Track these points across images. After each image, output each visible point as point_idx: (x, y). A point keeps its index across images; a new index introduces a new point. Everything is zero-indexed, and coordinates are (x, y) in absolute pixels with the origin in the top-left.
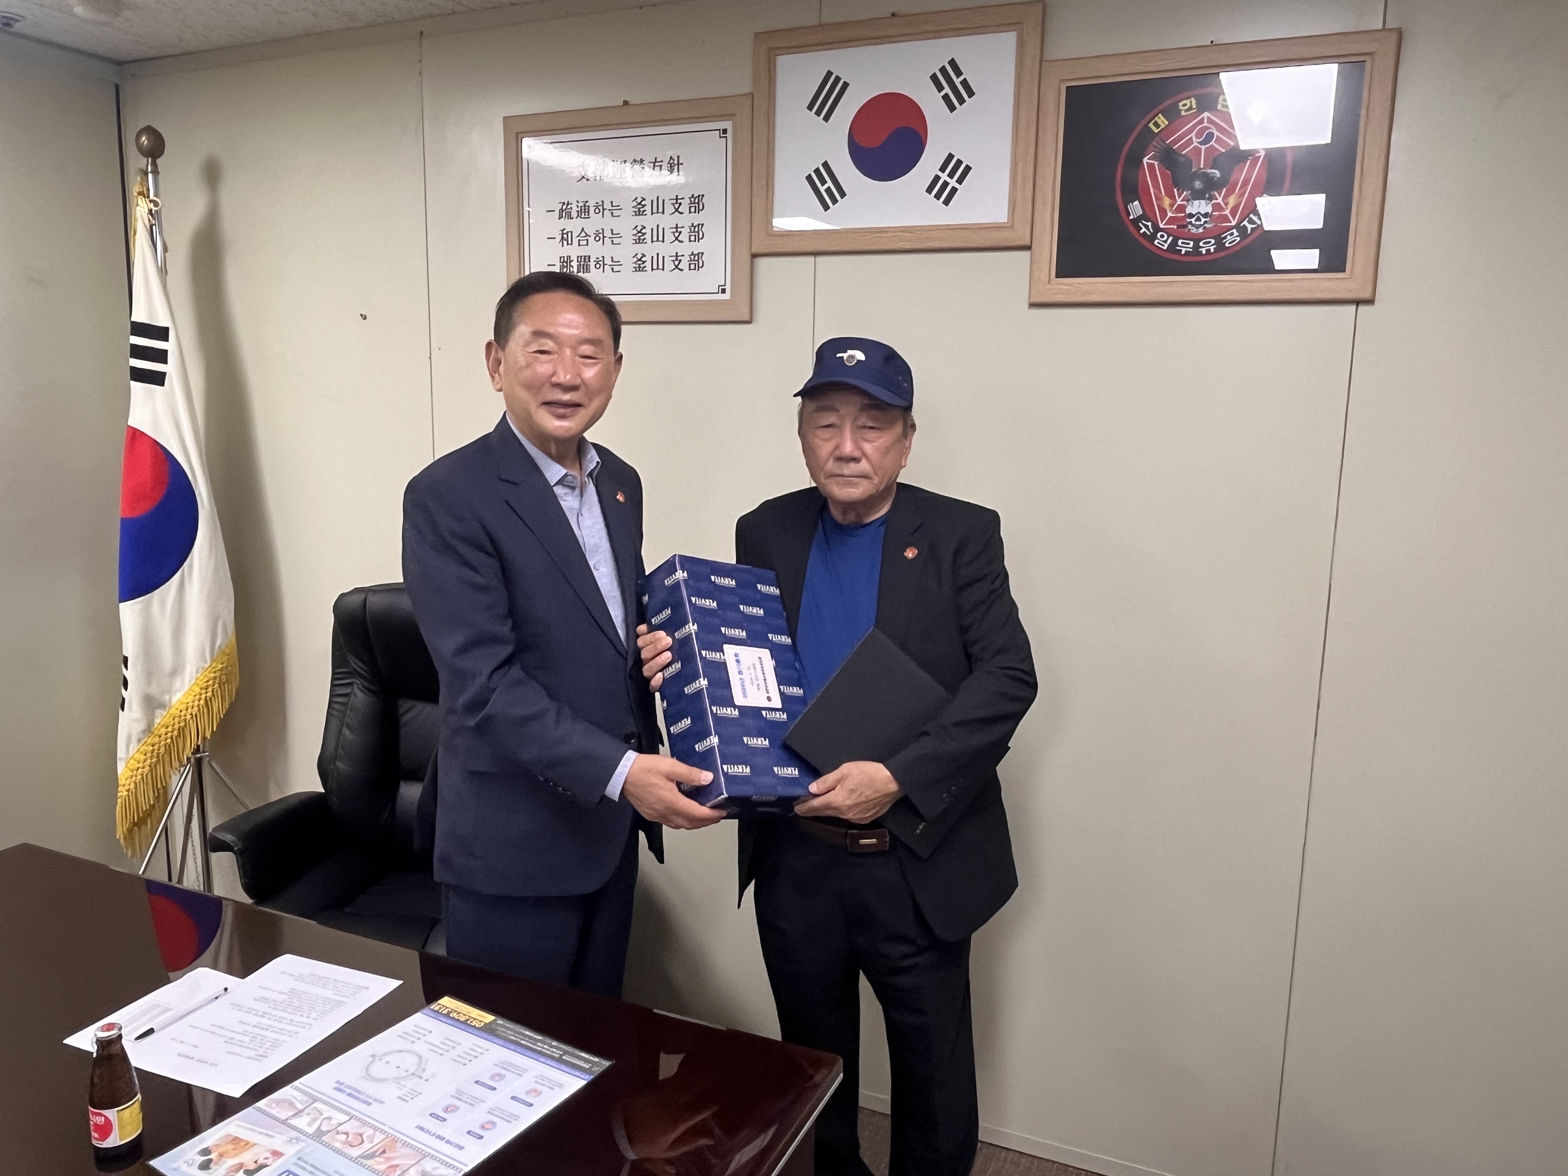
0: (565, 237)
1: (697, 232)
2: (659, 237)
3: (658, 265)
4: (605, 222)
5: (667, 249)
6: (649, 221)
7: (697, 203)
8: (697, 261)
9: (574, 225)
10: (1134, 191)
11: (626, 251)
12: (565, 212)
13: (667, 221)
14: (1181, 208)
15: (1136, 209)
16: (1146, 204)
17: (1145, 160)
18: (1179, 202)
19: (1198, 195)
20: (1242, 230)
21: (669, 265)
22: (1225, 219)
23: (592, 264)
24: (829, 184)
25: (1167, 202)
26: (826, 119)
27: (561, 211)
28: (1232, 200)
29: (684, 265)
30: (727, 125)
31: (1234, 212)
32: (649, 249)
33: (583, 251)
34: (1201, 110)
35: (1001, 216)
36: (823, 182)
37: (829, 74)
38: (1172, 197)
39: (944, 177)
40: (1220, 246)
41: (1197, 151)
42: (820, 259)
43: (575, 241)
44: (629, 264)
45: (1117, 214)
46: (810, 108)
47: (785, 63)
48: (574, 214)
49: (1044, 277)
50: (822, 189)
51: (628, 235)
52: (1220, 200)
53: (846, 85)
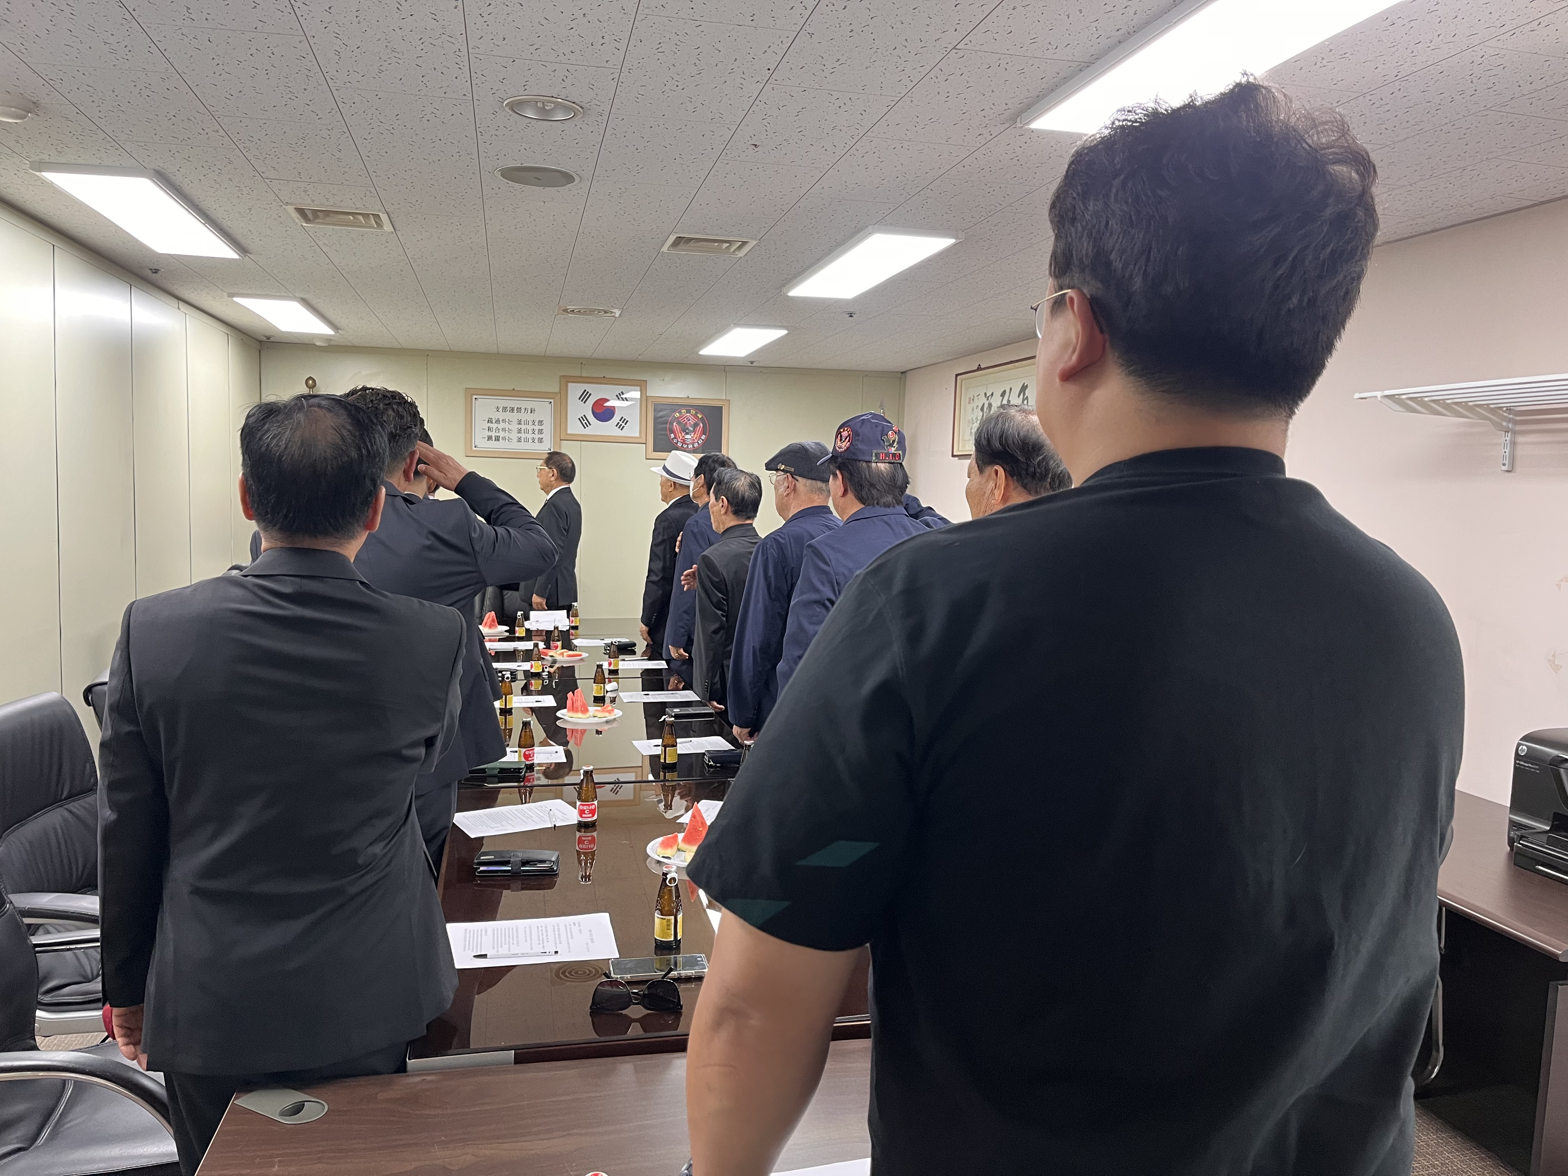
0: (489, 429)
1: (541, 431)
2: (527, 431)
3: (527, 440)
4: (506, 426)
5: (530, 436)
6: (523, 427)
7: (541, 423)
8: (541, 440)
9: (494, 426)
10: (672, 431)
11: (514, 436)
12: (490, 421)
13: (530, 427)
14: (683, 437)
15: (672, 436)
16: (675, 435)
17: (674, 424)
18: (683, 435)
19: (687, 434)
20: (698, 443)
21: (530, 441)
22: (694, 440)
23: (501, 439)
24: (586, 421)
25: (680, 435)
26: (584, 403)
27: (488, 421)
28: (696, 436)
29: (536, 441)
30: (552, 401)
31: (696, 438)
32: (523, 435)
33: (497, 434)
34: (687, 413)
35: (638, 435)
36: (584, 421)
37: (585, 391)
38: (681, 433)
39: (621, 423)
40: (693, 447)
41: (686, 423)
42: (582, 442)
43: (494, 431)
44: (515, 439)
45: (669, 437)
46: (579, 399)
47: (571, 385)
48: (493, 422)
49: (650, 452)
50: (584, 422)
51: (515, 431)
52: (692, 435)
53: (590, 394)
